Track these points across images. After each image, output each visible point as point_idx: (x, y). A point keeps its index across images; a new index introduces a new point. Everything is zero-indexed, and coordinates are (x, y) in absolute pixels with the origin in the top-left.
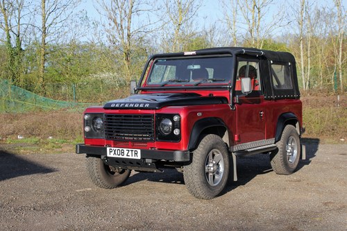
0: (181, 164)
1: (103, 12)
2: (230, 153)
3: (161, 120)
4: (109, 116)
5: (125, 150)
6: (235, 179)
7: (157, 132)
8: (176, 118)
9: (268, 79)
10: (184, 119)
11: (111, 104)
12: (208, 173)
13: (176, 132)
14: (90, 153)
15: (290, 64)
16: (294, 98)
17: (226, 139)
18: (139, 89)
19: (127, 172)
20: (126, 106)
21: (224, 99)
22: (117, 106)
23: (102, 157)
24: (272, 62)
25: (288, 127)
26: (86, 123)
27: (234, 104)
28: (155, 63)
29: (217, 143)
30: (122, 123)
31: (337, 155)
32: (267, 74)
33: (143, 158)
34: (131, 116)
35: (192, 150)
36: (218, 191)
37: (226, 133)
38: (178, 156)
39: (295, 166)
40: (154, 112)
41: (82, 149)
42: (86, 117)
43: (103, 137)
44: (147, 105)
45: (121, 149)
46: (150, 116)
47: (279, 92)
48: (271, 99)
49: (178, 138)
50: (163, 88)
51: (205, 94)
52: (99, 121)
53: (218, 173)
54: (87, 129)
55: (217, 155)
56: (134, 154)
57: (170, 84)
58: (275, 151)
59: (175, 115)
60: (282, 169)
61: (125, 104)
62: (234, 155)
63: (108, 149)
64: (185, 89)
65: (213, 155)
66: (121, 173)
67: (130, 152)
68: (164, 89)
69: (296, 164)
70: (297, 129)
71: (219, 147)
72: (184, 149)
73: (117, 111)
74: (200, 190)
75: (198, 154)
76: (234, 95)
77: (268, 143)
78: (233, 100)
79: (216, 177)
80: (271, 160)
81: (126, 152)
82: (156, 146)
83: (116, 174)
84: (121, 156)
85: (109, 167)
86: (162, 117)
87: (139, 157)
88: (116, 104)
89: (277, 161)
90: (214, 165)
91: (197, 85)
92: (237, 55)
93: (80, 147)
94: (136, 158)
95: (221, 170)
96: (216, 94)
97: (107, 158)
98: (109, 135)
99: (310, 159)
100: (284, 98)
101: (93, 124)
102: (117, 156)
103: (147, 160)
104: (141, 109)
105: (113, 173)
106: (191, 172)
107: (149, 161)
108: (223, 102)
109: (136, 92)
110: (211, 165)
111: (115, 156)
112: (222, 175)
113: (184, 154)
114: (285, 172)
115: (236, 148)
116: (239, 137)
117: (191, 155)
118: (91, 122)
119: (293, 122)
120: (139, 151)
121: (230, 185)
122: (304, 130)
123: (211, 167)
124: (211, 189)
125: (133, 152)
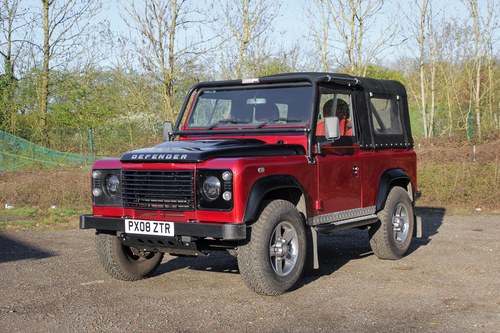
0: (234, 244)
1: (133, 23)
2: (307, 228)
3: (204, 179)
4: (128, 173)
5: (151, 222)
6: (316, 266)
7: (199, 196)
8: (226, 176)
9: (366, 118)
10: (238, 177)
11: (132, 155)
12: (273, 258)
13: (227, 196)
14: (101, 228)
15: (398, 97)
16: (405, 148)
17: (301, 206)
18: (175, 134)
19: (157, 256)
20: (154, 157)
21: (299, 148)
22: (140, 157)
23: (119, 234)
24: (371, 94)
25: (396, 190)
26: (95, 183)
27: (313, 155)
28: (200, 95)
29: (288, 213)
30: (147, 182)
31: (470, 231)
32: (363, 112)
33: (178, 235)
34: (160, 173)
35: (250, 222)
36: (289, 283)
37: (302, 198)
38: (229, 232)
39: (406, 248)
40: (194, 167)
41: (89, 222)
42: (95, 174)
43: (120, 204)
44: (184, 157)
45: (145, 222)
46: (188, 173)
47: (383, 138)
48: (370, 149)
49: (229, 205)
50: (210, 133)
51: (271, 140)
52: (115, 181)
53: (289, 257)
54: (96, 192)
55: (287, 230)
56: (164, 229)
57: (220, 126)
58: (376, 225)
59: (225, 171)
60: (386, 251)
61: (152, 154)
62: (314, 231)
63: (127, 221)
64: (243, 133)
65: (283, 231)
66: (148, 257)
67: (159, 228)
68: (213, 134)
69: (408, 244)
70: (410, 193)
71: (291, 219)
72: (238, 222)
73: (140, 165)
74: (263, 283)
75: (259, 229)
76: (314, 142)
77: (364, 214)
78: (313, 149)
79: (287, 263)
80: (370, 237)
81: (153, 226)
82: (196, 218)
83: (141, 259)
84: (145, 233)
85: (129, 248)
86: (205, 173)
87: (172, 234)
88: (138, 155)
89: (379, 239)
90: (283, 245)
91: (260, 127)
92: (319, 84)
93: (86, 219)
94: (167, 234)
95: (295, 251)
96: (288, 140)
97: (126, 235)
98: (129, 200)
99: (430, 238)
100: (390, 148)
101: (105, 184)
102: (140, 232)
103: (184, 239)
104: (176, 162)
105: (136, 258)
106: (249, 256)
107: (186, 239)
108: (297, 153)
109: (171, 137)
110: (279, 245)
111: (137, 232)
112: (295, 260)
113: (238, 229)
114: (391, 255)
115: (317, 220)
116: (321, 204)
117: (249, 231)
118: (102, 182)
119: (403, 183)
120: (172, 224)
121: (307, 275)
122: (419, 195)
123: (279, 248)
124: (278, 281)
125: (164, 226)
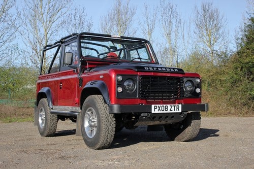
5: (169, 105)
45: (165, 105)
56: (176, 109)
63: (152, 106)
67: (173, 107)
81: (169, 108)
84: (165, 112)
87: (180, 111)
94: (178, 111)
111: (159, 112)
120: (180, 106)
125: (176, 107)
